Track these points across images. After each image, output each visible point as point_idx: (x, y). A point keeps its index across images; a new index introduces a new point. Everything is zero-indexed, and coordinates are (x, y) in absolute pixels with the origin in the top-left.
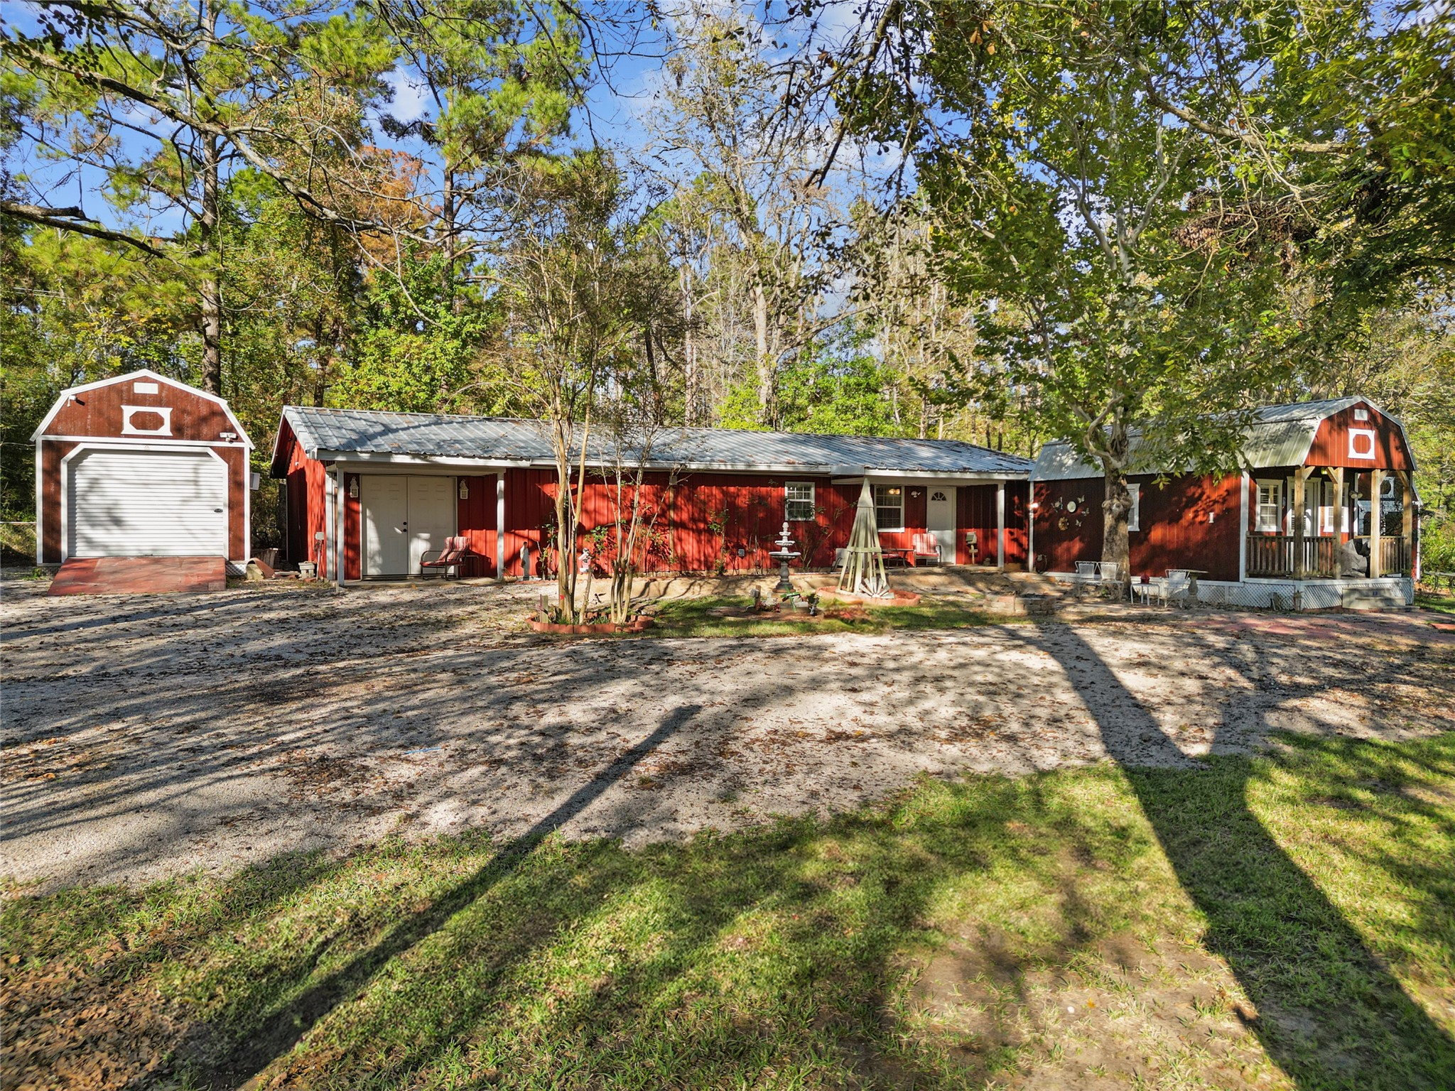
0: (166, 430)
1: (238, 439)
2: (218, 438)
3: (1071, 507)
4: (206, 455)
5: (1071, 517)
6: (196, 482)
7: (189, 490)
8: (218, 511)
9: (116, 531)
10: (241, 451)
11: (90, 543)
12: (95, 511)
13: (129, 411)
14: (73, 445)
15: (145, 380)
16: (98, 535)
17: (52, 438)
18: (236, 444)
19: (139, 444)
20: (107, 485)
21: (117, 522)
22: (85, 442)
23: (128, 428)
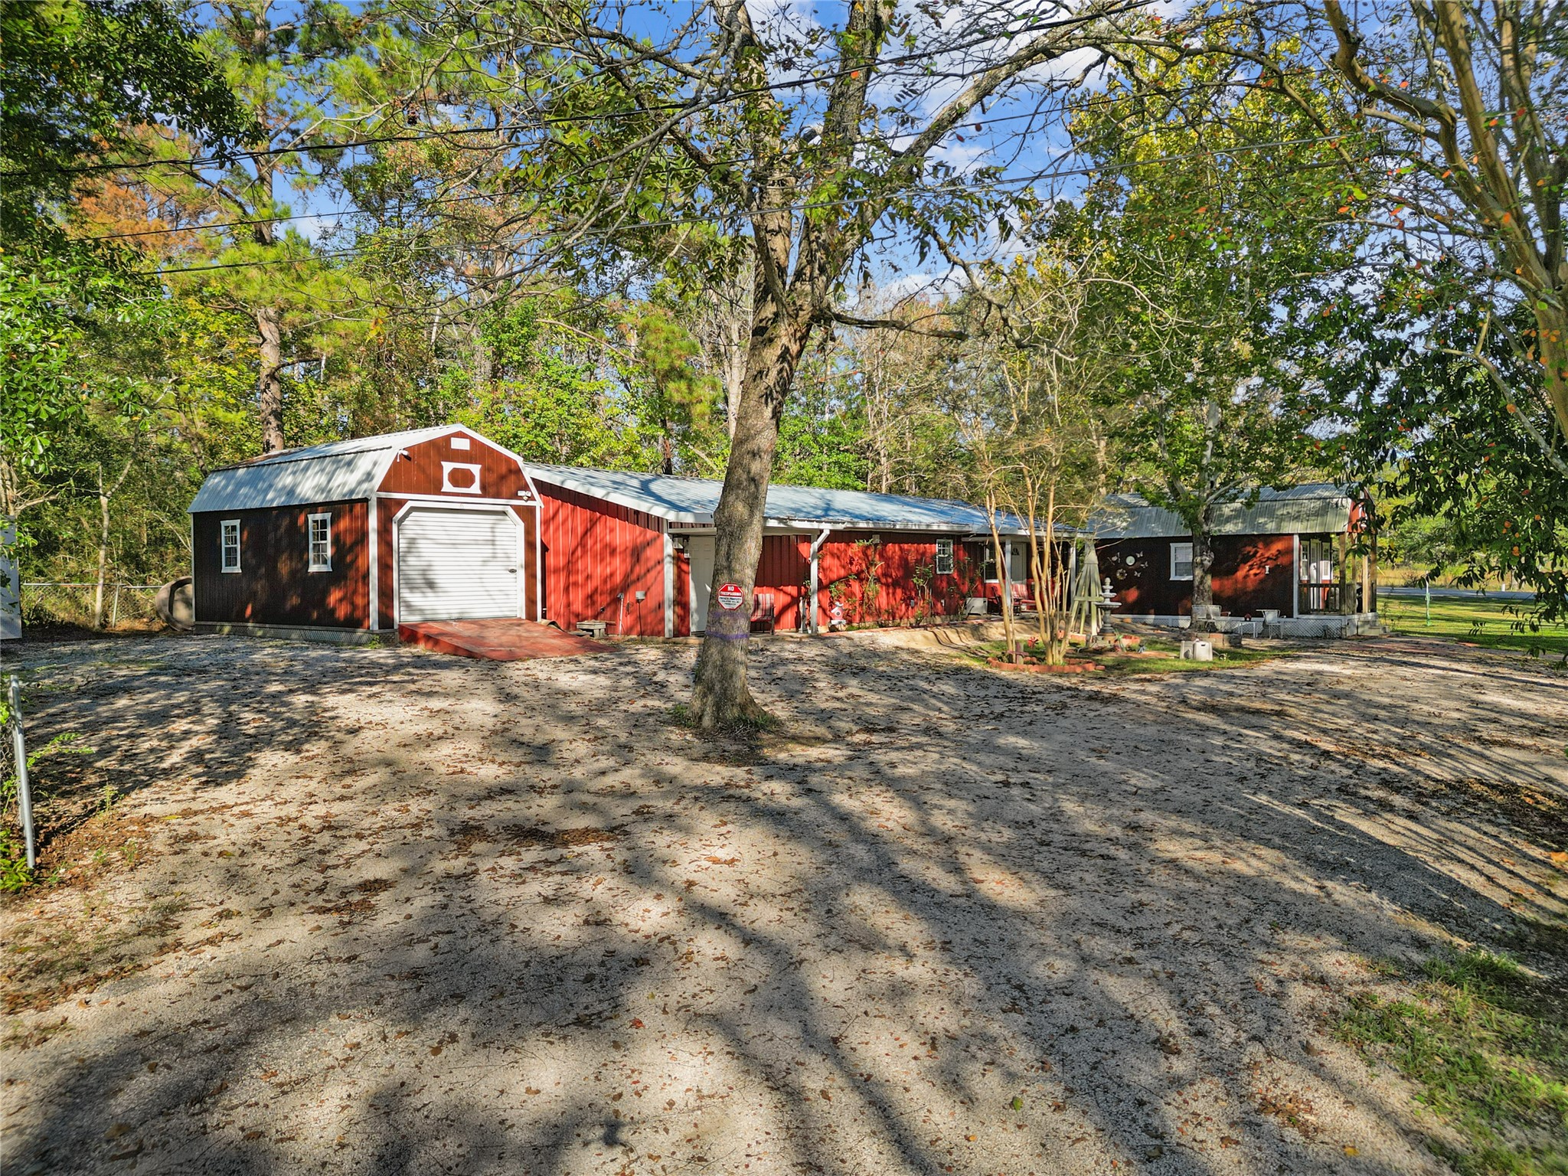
0: (476, 488)
1: (532, 498)
2: (516, 497)
3: (1130, 560)
4: (504, 513)
5: (1130, 571)
6: (493, 542)
7: (487, 550)
8: (513, 571)
9: (430, 594)
10: (532, 510)
11: (409, 607)
12: (414, 575)
13: (448, 467)
14: (401, 503)
15: (461, 435)
16: (415, 599)
17: (383, 495)
18: (530, 503)
19: (456, 503)
20: (422, 544)
21: (431, 585)
22: (413, 499)
23: (447, 487)
